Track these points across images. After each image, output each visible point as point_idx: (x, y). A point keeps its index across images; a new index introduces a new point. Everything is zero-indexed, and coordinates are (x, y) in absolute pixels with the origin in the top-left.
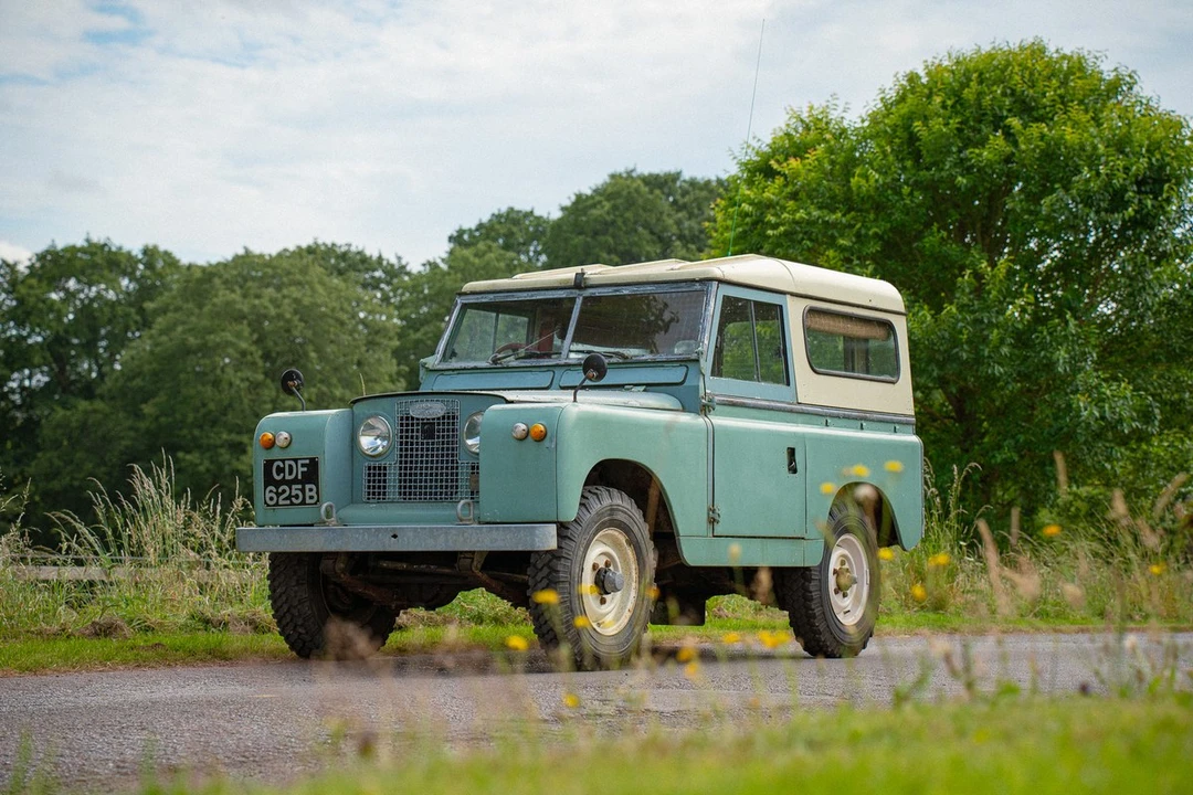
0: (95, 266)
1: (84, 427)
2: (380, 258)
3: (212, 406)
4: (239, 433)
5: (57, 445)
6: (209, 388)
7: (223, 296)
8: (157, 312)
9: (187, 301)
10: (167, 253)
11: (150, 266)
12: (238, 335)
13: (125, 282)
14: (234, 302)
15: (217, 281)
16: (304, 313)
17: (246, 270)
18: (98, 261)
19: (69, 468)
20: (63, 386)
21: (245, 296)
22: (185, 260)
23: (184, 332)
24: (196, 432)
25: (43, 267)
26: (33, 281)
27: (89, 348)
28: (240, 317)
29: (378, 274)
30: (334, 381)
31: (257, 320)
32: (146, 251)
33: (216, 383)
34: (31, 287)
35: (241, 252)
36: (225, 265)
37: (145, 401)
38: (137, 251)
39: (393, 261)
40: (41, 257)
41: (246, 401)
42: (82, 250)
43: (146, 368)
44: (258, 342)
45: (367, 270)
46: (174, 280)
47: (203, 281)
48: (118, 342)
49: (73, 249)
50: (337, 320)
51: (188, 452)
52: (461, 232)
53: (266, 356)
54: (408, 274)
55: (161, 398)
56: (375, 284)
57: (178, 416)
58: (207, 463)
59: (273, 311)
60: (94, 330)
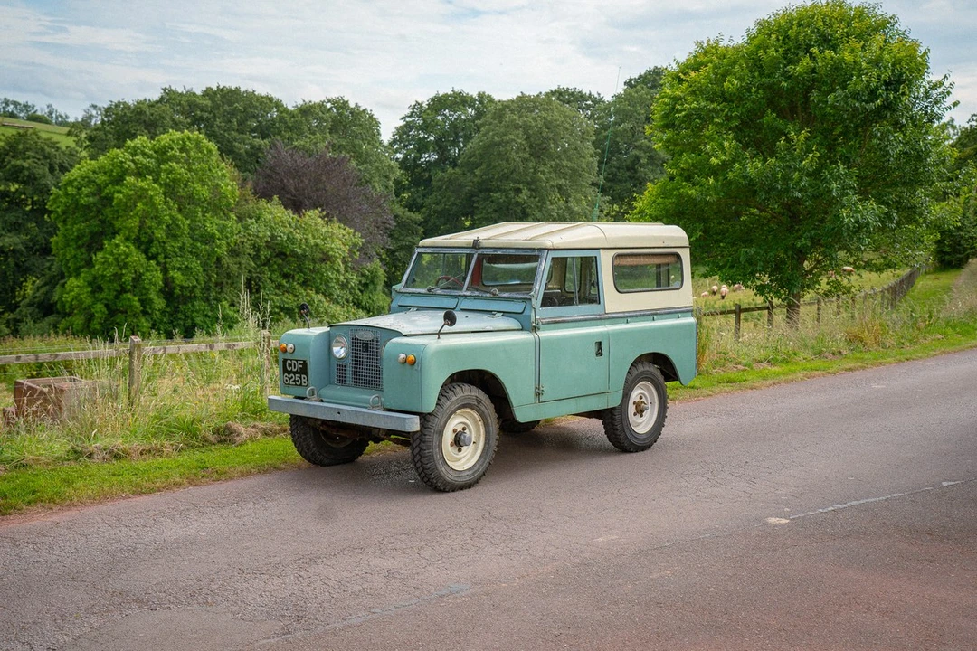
0: (456, 103)
1: (450, 181)
2: (590, 94)
3: (506, 171)
4: (519, 183)
5: (440, 189)
6: (504, 162)
7: (509, 117)
8: (483, 125)
9: (495, 119)
10: (489, 96)
11: (481, 102)
12: (517, 136)
13: (470, 110)
14: (515, 120)
15: (507, 110)
16: (548, 125)
17: (524, 104)
18: (457, 101)
19: (445, 199)
20: (444, 159)
21: (520, 117)
22: (497, 99)
23: (493, 135)
24: (499, 183)
25: (433, 105)
26: (429, 111)
27: (455, 143)
28: (517, 127)
29: (589, 102)
30: (563, 157)
31: (526, 128)
32: (479, 95)
33: (507, 160)
34: (428, 114)
35: (520, 95)
36: (512, 101)
37: (476, 168)
38: (475, 96)
39: (596, 96)
40: (433, 100)
41: (521, 168)
42: (450, 96)
43: (477, 152)
44: (526, 139)
45: (583, 101)
46: (491, 108)
47: (506, 106)
48: (468, 138)
49: (446, 96)
50: (564, 127)
51: (496, 192)
52: (631, 80)
53: (531, 147)
54: (603, 102)
55: (483, 167)
56: (588, 107)
57: (491, 176)
58: (503, 197)
59: (533, 124)
60: (456, 134)
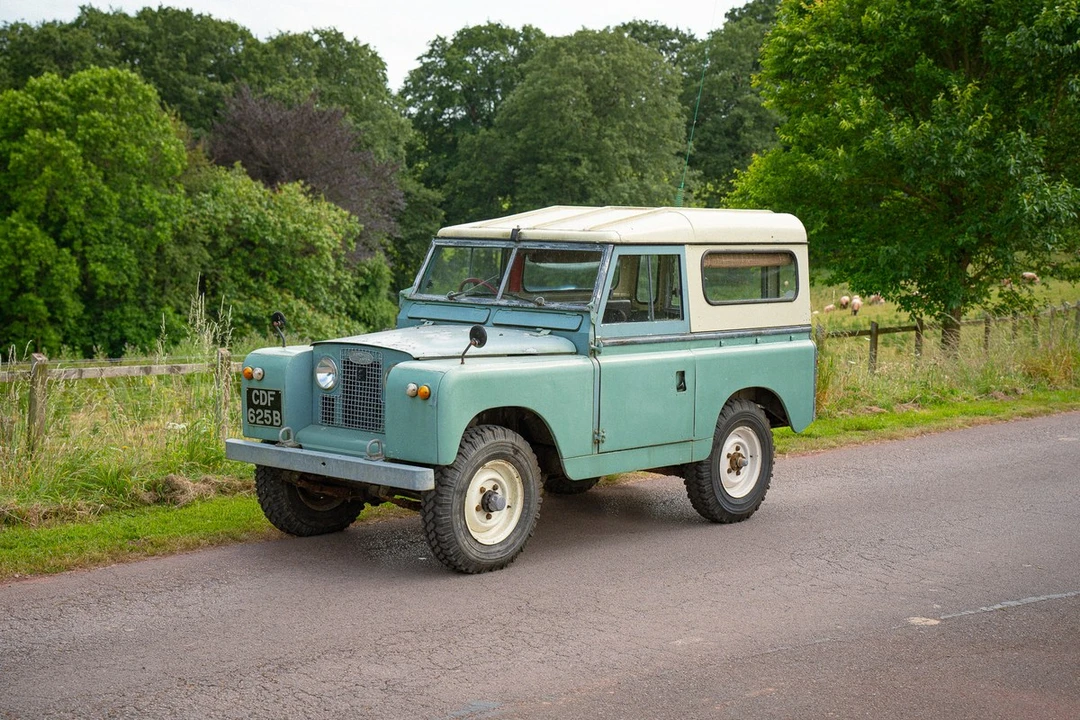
0: (492, 39)
1: (482, 146)
2: (677, 29)
3: (559, 134)
4: (577, 152)
5: (469, 157)
6: (557, 122)
7: (565, 59)
8: (528, 70)
9: (545, 63)
10: (537, 30)
11: (526, 38)
12: (575, 86)
13: (511, 49)
14: (573, 63)
15: (562, 50)
16: (619, 71)
17: (584, 42)
18: (493, 36)
19: (475, 172)
20: (474, 116)
21: (580, 60)
22: (548, 34)
23: (543, 84)
24: (550, 151)
25: (462, 39)
26: (455, 50)
27: (490, 95)
28: (575, 74)
29: (675, 41)
30: (638, 117)
31: (587, 75)
32: (524, 29)
33: (562, 119)
34: (453, 54)
35: (581, 29)
36: (570, 38)
37: (519, 130)
38: (519, 29)
39: (686, 32)
40: (460, 34)
41: (581, 131)
42: (485, 28)
43: (520, 107)
44: (589, 90)
45: (668, 39)
46: (541, 46)
47: (560, 44)
48: (508, 88)
49: (479, 28)
50: (640, 75)
51: (546, 164)
52: (734, 10)
53: (594, 102)
54: (695, 41)
55: (529, 127)
56: (674, 48)
57: (538, 140)
58: (556, 171)
59: (597, 69)
60: (492, 82)
